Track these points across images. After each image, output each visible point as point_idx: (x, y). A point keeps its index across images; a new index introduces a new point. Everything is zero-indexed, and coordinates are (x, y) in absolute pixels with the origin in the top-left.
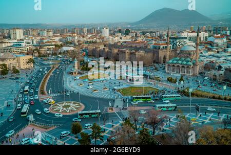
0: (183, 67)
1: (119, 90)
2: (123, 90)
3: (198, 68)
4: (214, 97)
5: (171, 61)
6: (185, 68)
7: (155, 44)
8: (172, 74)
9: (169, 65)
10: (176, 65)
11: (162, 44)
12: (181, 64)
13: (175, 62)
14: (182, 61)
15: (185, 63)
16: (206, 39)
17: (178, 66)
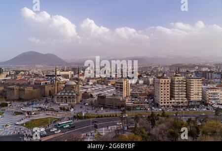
0: (69, 98)
1: (22, 125)
2: (27, 124)
3: (80, 97)
4: (98, 117)
5: (59, 94)
6: (70, 98)
7: (36, 81)
8: (61, 104)
9: (58, 97)
10: (64, 97)
11: (43, 81)
12: (68, 95)
13: (63, 94)
14: (68, 93)
15: (70, 94)
16: (72, 76)
17: (65, 97)
